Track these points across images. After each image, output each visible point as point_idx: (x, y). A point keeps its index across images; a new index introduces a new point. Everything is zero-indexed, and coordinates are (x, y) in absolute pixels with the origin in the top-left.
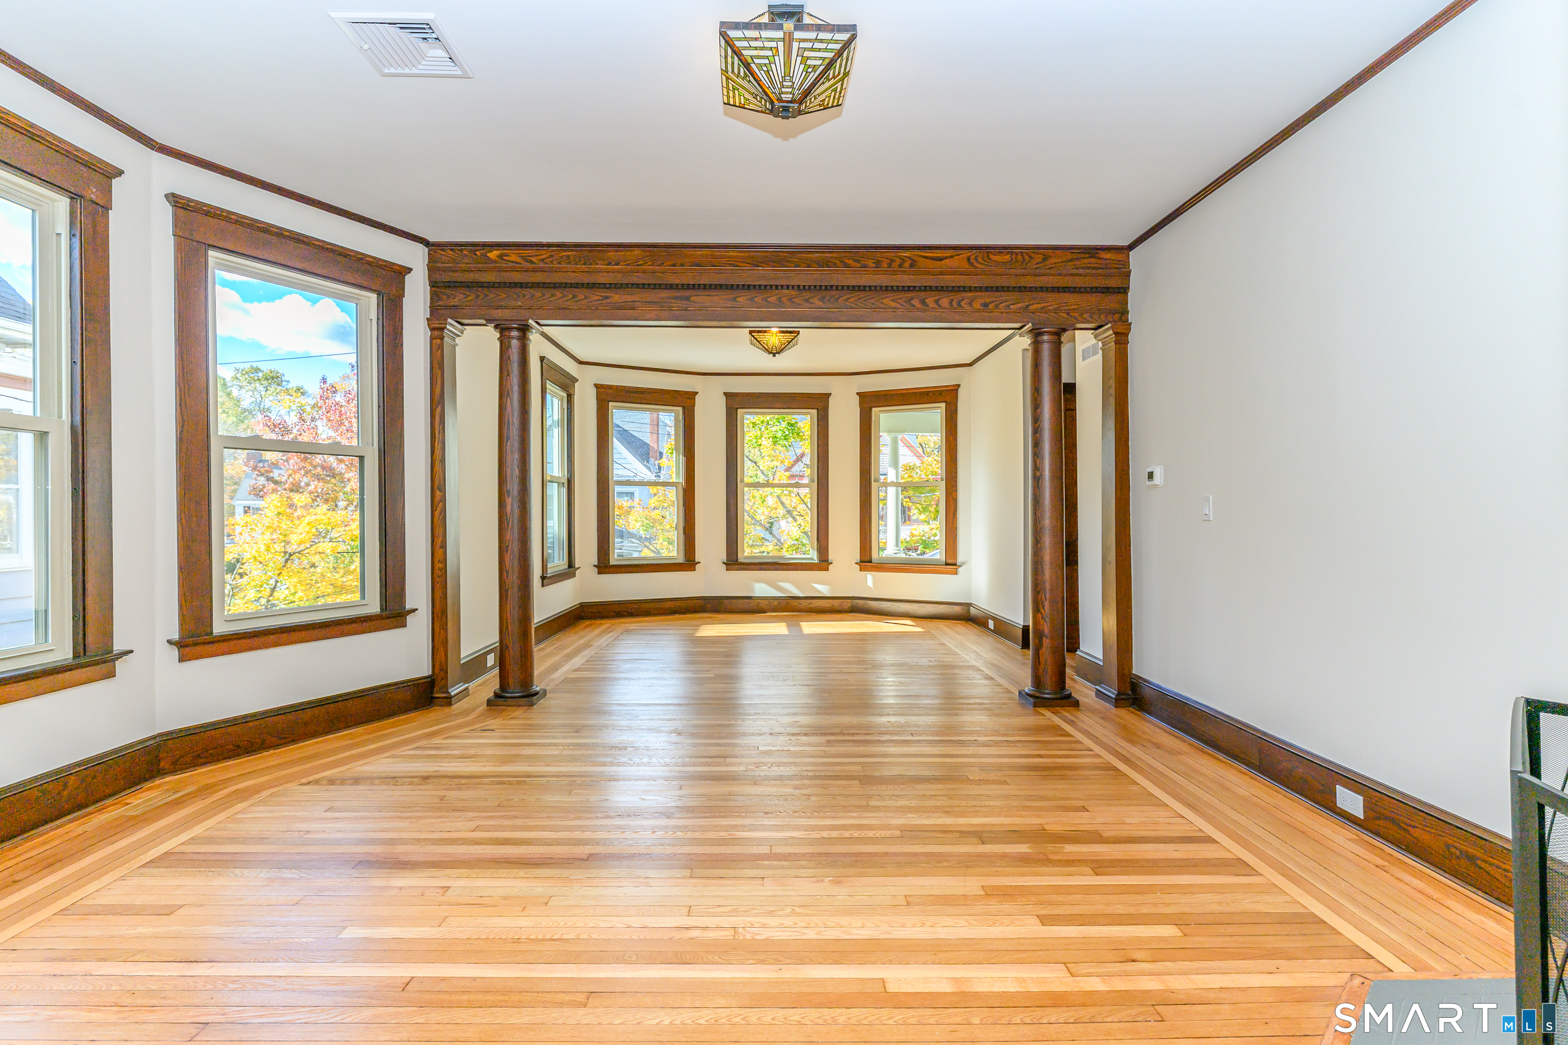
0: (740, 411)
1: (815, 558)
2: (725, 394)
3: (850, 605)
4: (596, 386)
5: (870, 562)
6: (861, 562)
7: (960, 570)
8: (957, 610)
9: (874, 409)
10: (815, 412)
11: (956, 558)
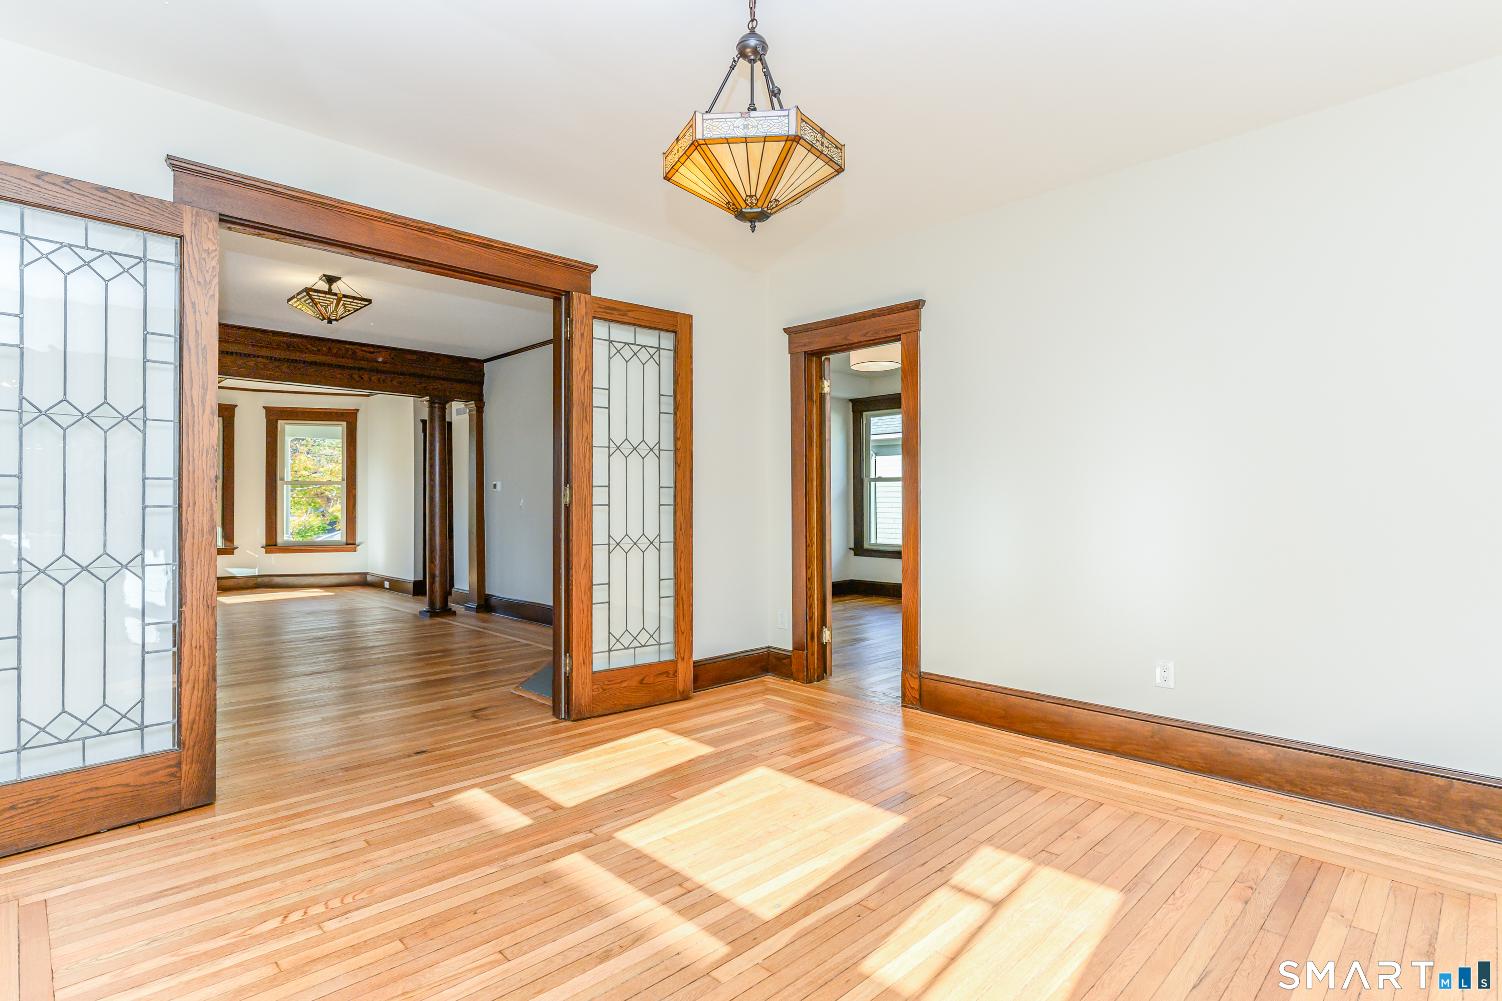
1: (221, 544)
3: (255, 582)
5: (276, 545)
6: (267, 546)
7: (358, 548)
8: (356, 578)
9: (279, 422)
11: (355, 540)
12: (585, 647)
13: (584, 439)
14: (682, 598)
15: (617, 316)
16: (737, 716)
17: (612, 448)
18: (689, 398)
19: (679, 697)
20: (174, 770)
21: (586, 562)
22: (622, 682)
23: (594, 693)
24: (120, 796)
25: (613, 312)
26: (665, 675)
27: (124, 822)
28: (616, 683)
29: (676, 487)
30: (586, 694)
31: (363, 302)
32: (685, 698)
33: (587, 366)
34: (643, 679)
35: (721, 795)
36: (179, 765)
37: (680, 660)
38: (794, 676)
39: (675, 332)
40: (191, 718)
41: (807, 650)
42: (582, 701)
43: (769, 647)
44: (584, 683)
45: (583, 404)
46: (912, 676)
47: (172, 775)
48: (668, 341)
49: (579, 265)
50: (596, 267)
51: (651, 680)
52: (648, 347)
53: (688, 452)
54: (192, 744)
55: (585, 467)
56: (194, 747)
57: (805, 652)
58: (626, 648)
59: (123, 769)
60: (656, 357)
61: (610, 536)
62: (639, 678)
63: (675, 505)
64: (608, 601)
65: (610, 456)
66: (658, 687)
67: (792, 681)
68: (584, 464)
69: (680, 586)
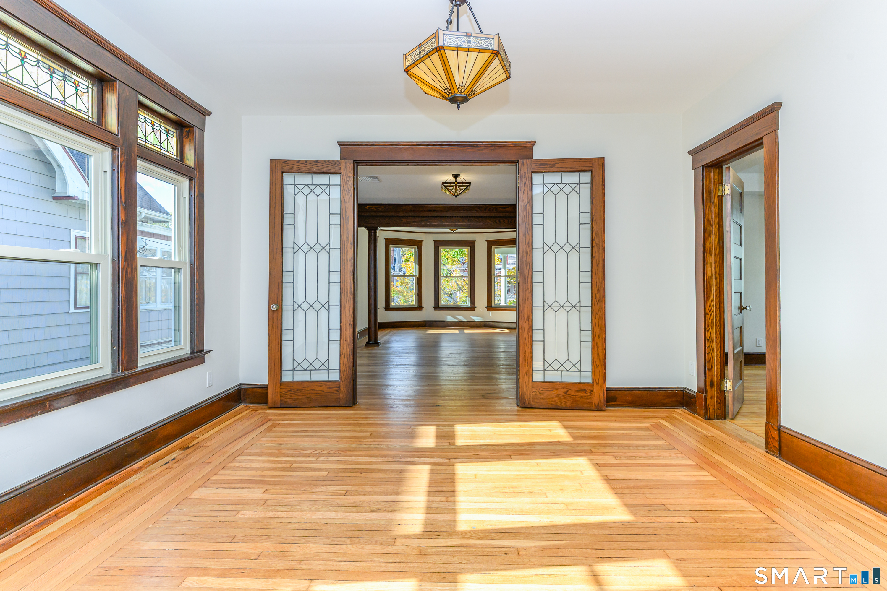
0: (440, 247)
1: (470, 306)
2: (434, 241)
3: (483, 324)
4: (385, 238)
5: (491, 307)
6: (488, 307)
9: (492, 247)
10: (469, 248)
12: (527, 366)
13: (526, 244)
14: (597, 344)
15: (548, 168)
16: (620, 427)
17: (546, 248)
18: (602, 212)
19: (594, 408)
20: (338, 389)
21: (528, 316)
22: (552, 390)
23: (533, 394)
24: (321, 395)
25: (545, 166)
26: (584, 392)
27: (322, 405)
28: (547, 391)
29: (592, 271)
30: (528, 394)
31: (467, 185)
32: (599, 409)
33: (528, 201)
34: (567, 391)
35: (538, 464)
36: (339, 387)
37: (595, 384)
38: (698, 412)
39: (591, 171)
40: (344, 369)
41: (706, 393)
42: (526, 397)
43: (684, 388)
44: (526, 387)
45: (525, 223)
46: (773, 427)
47: (337, 391)
48: (586, 177)
49: (525, 143)
50: (535, 142)
51: (573, 393)
52: (571, 183)
53: (602, 248)
54: (344, 380)
55: (527, 260)
56: (345, 381)
57: (704, 395)
58: (555, 370)
59: (322, 384)
60: (577, 189)
61: (544, 301)
62: (565, 390)
63: (592, 283)
64: (543, 340)
65: (544, 253)
66: (578, 399)
67: (696, 415)
68: (527, 258)
69: (595, 335)
